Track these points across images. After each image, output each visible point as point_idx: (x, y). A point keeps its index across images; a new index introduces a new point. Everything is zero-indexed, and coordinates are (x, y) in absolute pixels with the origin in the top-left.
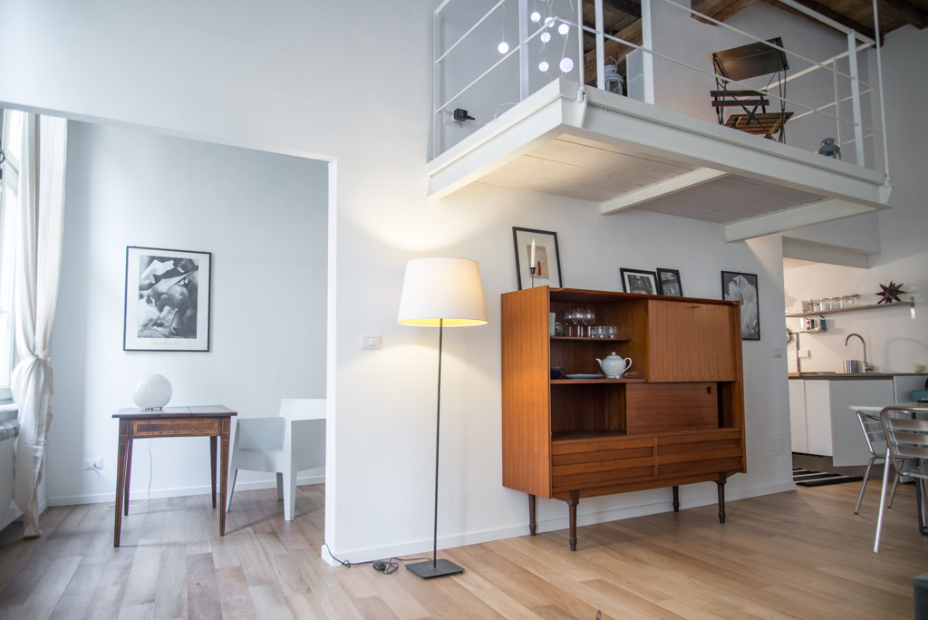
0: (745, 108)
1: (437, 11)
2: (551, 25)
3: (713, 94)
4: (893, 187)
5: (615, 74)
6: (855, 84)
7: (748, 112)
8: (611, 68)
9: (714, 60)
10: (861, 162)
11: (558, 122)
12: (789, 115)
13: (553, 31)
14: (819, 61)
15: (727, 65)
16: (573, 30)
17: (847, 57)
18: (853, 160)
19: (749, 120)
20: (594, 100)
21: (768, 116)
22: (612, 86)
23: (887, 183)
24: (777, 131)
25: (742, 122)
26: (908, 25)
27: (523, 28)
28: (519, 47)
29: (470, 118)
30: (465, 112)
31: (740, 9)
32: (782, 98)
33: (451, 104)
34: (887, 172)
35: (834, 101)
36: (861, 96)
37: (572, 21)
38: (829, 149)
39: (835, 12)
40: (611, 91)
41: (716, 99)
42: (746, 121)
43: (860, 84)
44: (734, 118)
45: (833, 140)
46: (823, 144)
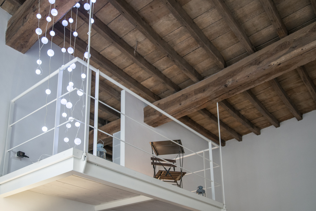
0: (165, 168)
1: (13, 101)
2: (72, 121)
3: (152, 159)
4: (227, 210)
5: (103, 148)
6: (211, 163)
7: (166, 170)
8: (101, 145)
9: (152, 145)
10: (214, 198)
11: (71, 168)
12: (184, 173)
13: (73, 124)
14: (195, 152)
15: (158, 148)
16: (82, 125)
17: (208, 151)
18: (210, 197)
19: (167, 173)
20: (90, 160)
21: (175, 173)
22: (100, 154)
23: (224, 208)
24: (179, 179)
25: (164, 174)
26: (234, 139)
27: (57, 120)
28: (54, 128)
29: (26, 156)
30: (24, 153)
31: (166, 123)
32: (181, 167)
33: (16, 148)
34: (224, 203)
35: (204, 169)
36: (214, 169)
37: (82, 121)
38: (200, 191)
39: (205, 129)
40: (100, 157)
41: (153, 161)
42: (166, 174)
43: (213, 164)
44: (161, 172)
45: (202, 187)
46: (198, 188)
